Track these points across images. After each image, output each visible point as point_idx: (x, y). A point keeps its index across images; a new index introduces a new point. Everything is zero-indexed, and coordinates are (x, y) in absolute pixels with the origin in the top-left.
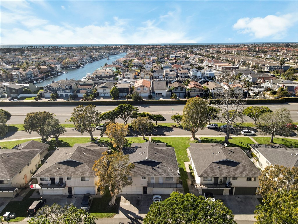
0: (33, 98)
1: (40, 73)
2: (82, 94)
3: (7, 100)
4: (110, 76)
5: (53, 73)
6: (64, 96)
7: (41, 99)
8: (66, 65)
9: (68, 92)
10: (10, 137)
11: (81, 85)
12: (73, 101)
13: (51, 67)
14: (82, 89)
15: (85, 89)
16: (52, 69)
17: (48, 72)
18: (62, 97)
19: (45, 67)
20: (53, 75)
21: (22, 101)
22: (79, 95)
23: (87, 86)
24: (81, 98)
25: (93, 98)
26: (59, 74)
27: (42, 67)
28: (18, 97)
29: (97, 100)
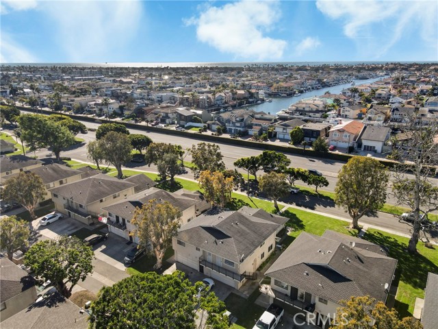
0: (198, 129)
1: (234, 99)
2: (254, 131)
3: (173, 128)
4: (317, 111)
5: (251, 100)
6: (233, 131)
7: (206, 131)
8: (276, 91)
9: (237, 127)
10: (140, 167)
11: (257, 119)
12: (239, 139)
13: (250, 93)
14: (256, 125)
15: (260, 125)
16: (252, 95)
17: (245, 98)
18: (229, 132)
19: (242, 92)
20: (249, 103)
21: (186, 131)
22: (251, 132)
23: (263, 121)
24: (251, 136)
25: (265, 139)
26: (259, 102)
27: (239, 92)
28: (186, 126)
29: (270, 142)
